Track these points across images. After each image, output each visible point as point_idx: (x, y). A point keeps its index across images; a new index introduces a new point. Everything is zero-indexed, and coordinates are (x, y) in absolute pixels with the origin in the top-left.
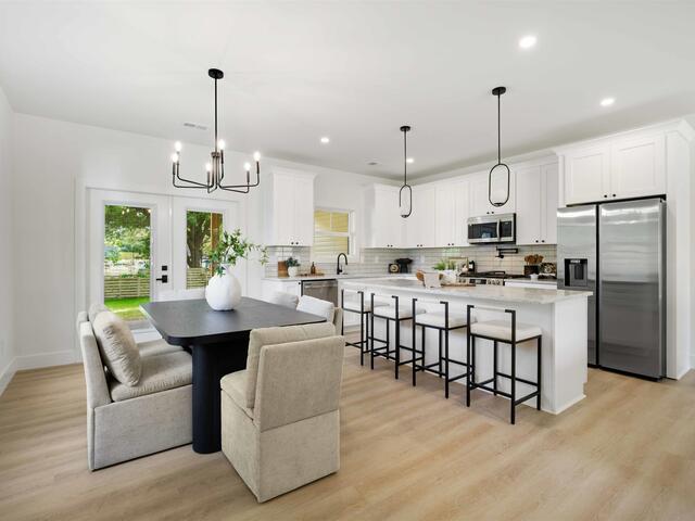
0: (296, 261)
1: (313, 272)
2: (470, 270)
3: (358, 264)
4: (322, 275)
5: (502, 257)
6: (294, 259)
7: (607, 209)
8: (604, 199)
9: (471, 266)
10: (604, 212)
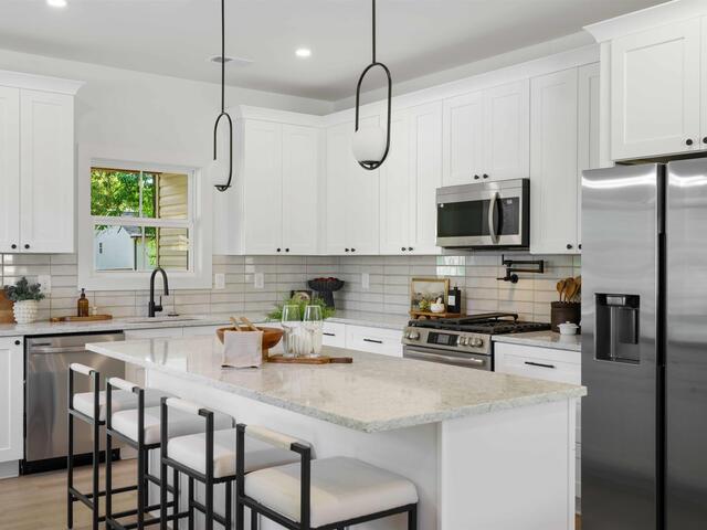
0: (36, 288)
1: (83, 310)
2: (449, 309)
3: (210, 293)
4: (109, 317)
5: (515, 279)
6: (31, 282)
7: (681, 172)
8: (686, 149)
9: (451, 301)
10: (674, 180)
